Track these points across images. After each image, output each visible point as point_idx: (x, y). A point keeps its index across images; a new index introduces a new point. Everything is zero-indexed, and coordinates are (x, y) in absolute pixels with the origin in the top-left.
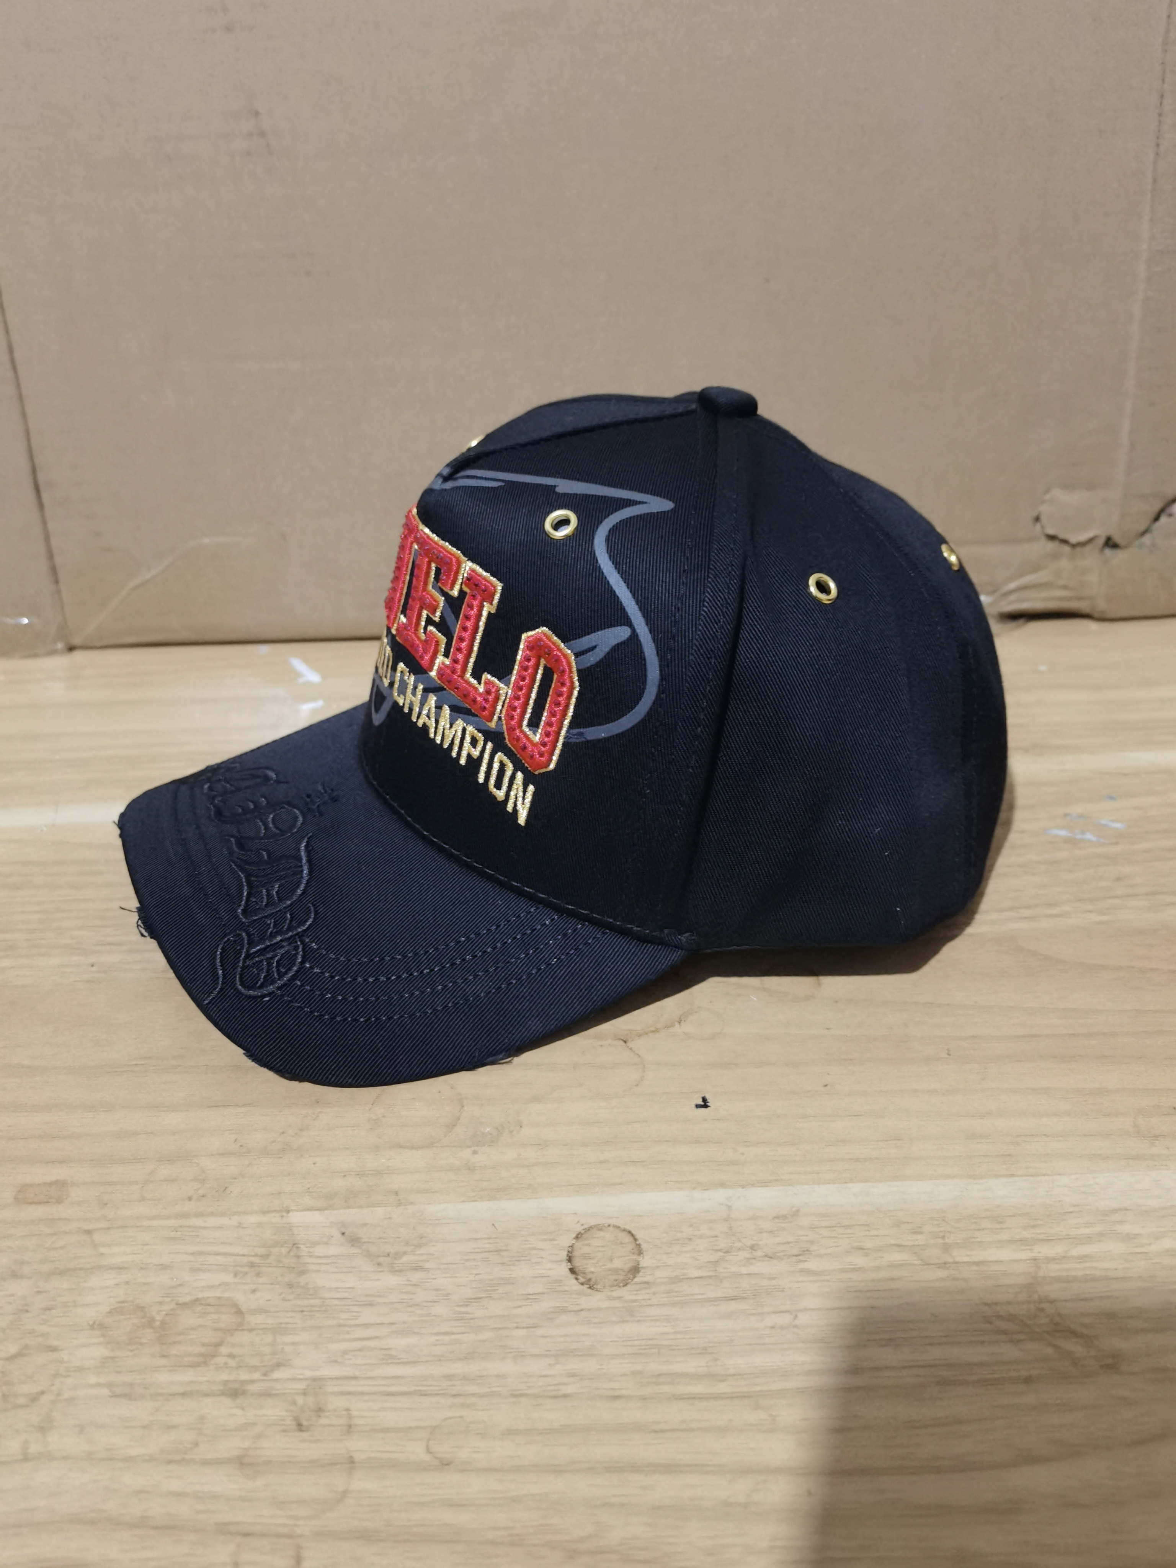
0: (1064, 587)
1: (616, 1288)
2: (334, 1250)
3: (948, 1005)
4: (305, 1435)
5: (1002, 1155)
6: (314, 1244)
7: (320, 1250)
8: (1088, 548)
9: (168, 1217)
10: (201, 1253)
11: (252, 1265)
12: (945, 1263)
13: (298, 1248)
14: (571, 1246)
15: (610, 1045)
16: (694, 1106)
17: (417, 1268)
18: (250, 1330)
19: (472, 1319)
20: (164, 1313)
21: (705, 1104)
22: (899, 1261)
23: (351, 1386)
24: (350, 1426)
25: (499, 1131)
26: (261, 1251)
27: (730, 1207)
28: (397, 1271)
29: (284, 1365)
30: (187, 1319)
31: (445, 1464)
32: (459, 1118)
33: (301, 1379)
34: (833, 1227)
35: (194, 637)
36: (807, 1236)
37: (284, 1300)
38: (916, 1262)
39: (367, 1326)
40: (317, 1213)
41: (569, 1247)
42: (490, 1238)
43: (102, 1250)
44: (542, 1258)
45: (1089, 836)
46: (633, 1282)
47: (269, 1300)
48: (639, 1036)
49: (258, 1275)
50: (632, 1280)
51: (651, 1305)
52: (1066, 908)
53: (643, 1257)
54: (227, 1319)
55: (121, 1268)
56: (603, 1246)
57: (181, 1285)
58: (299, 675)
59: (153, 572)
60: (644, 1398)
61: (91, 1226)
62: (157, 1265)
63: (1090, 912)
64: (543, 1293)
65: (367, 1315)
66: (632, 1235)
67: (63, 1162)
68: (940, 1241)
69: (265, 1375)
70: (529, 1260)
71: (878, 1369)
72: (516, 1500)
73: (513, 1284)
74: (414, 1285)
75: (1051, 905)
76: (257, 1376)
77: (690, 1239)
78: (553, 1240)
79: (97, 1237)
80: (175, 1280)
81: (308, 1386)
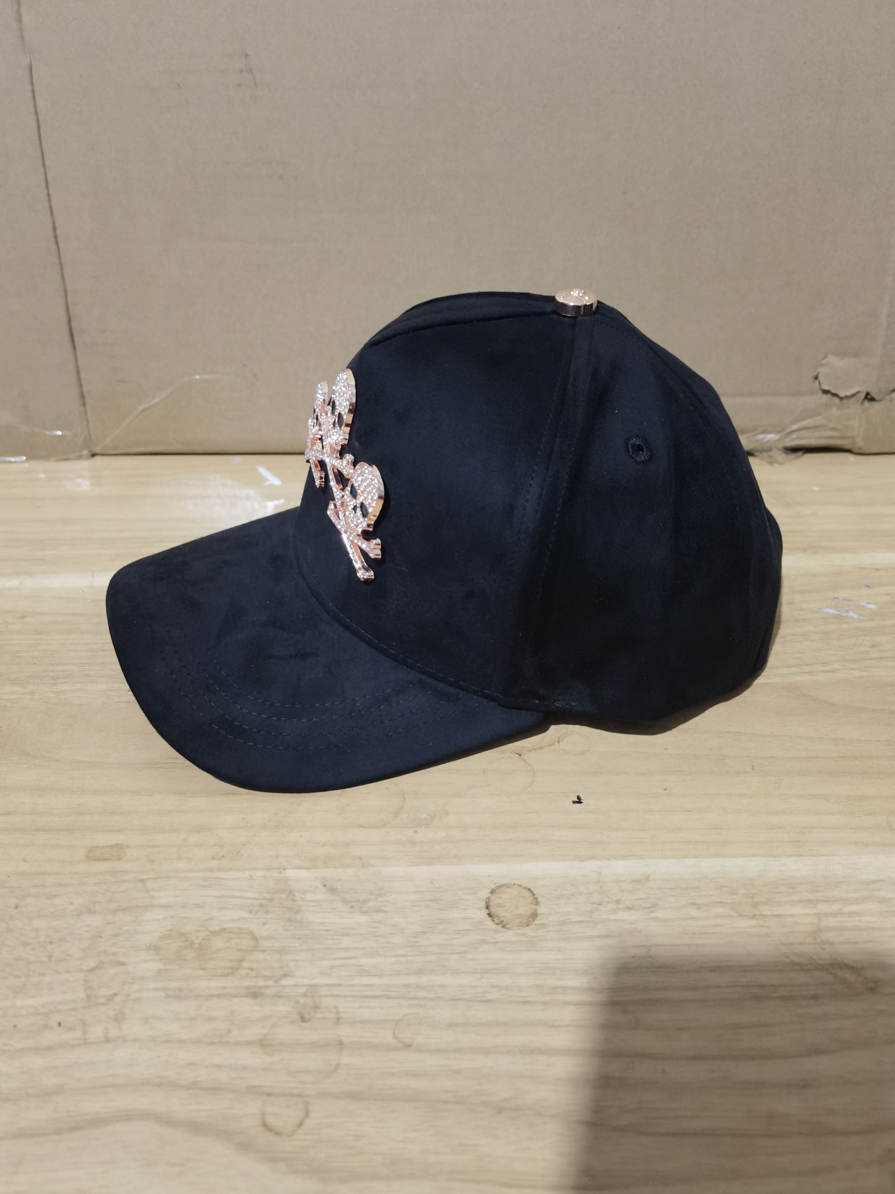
0: (833, 429)
1: (521, 927)
2: (319, 897)
3: (752, 734)
4: (307, 1025)
5: (793, 841)
6: (305, 892)
7: (309, 896)
8: (852, 400)
9: (199, 871)
10: (224, 897)
11: (261, 905)
12: (754, 915)
13: (293, 895)
14: (489, 898)
15: (509, 757)
16: (572, 802)
17: (380, 911)
18: (264, 951)
19: (420, 946)
20: (201, 938)
21: (579, 801)
22: (722, 913)
23: (336, 991)
24: (338, 1019)
25: (432, 817)
26: (267, 896)
27: (600, 874)
28: (365, 912)
29: (290, 976)
30: (218, 943)
31: (408, 1046)
32: (402, 808)
33: (302, 986)
34: (674, 889)
35: (185, 449)
36: (655, 894)
37: (286, 930)
38: (734, 914)
39: (346, 949)
40: (305, 871)
41: (487, 898)
42: (429, 891)
43: (152, 893)
44: (468, 906)
45: (851, 614)
46: (534, 923)
47: (275, 930)
48: (530, 751)
49: (266, 912)
50: (533, 922)
51: (546, 940)
52: (836, 666)
53: (540, 907)
54: (246, 943)
55: (167, 906)
56: (511, 899)
57: (210, 919)
58: (265, 480)
59: (156, 400)
60: (544, 1003)
61: (144, 876)
62: (195, 904)
63: (853, 669)
64: (470, 930)
65: (346, 942)
66: (531, 891)
67: (120, 831)
68: (750, 900)
69: (276, 982)
70: (459, 907)
71: (709, 987)
72: (458, 1072)
73: (448, 923)
74: (379, 922)
75: (824, 663)
76: (270, 983)
77: (573, 895)
78: (475, 893)
79: (149, 884)
80: (207, 915)
81: (307, 990)
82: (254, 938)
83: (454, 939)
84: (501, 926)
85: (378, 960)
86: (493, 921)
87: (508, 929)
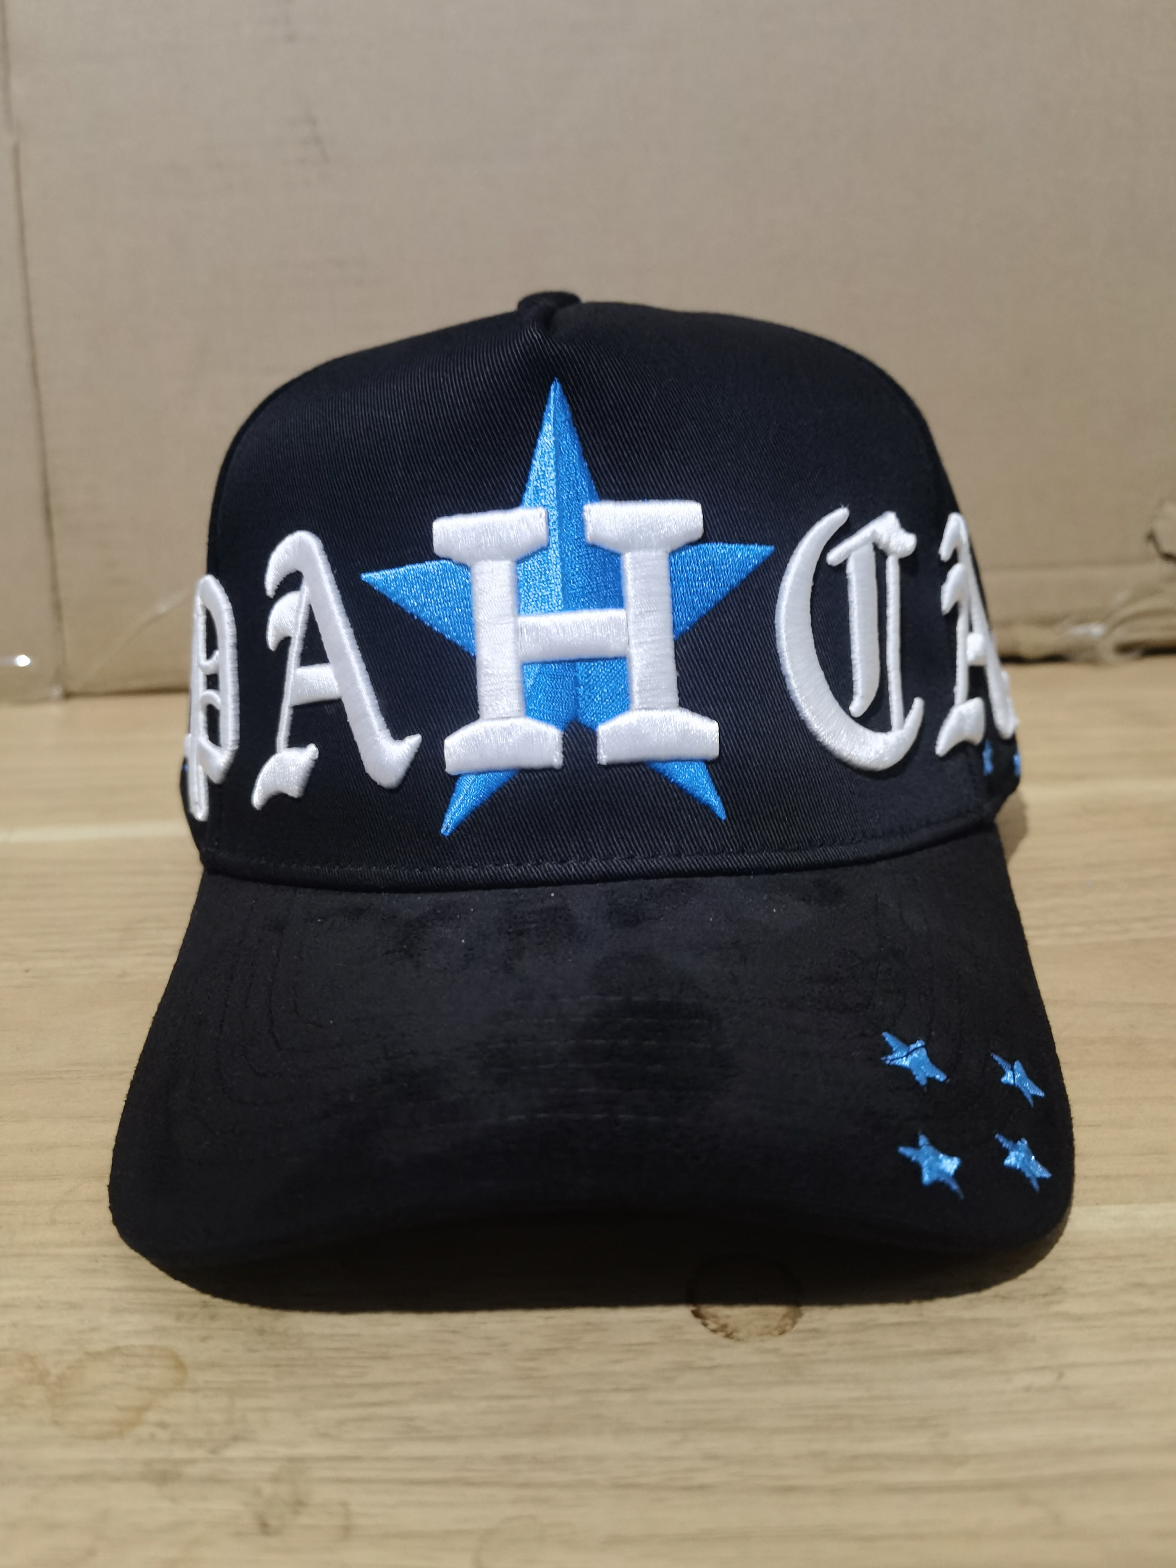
1: (768, 1337)
18: (195, 1390)
19: (544, 1377)
20: (66, 1365)
23: (347, 1471)
24: (348, 1528)
29: (245, 1439)
30: (98, 1374)
33: (271, 1460)
37: (250, 1350)
39: (379, 1386)
46: (795, 1328)
50: (793, 1327)
54: (159, 1375)
57: (94, 1329)
59: (170, 606)
60: (833, 1490)
62: (63, 1303)
64: (654, 1343)
69: (213, 1452)
76: (200, 1453)
80: (86, 1322)
81: (281, 1469)
82: (180, 1366)
83: (618, 1361)
84: (723, 1334)
85: (449, 1407)
86: (705, 1325)
87: (738, 1340)
